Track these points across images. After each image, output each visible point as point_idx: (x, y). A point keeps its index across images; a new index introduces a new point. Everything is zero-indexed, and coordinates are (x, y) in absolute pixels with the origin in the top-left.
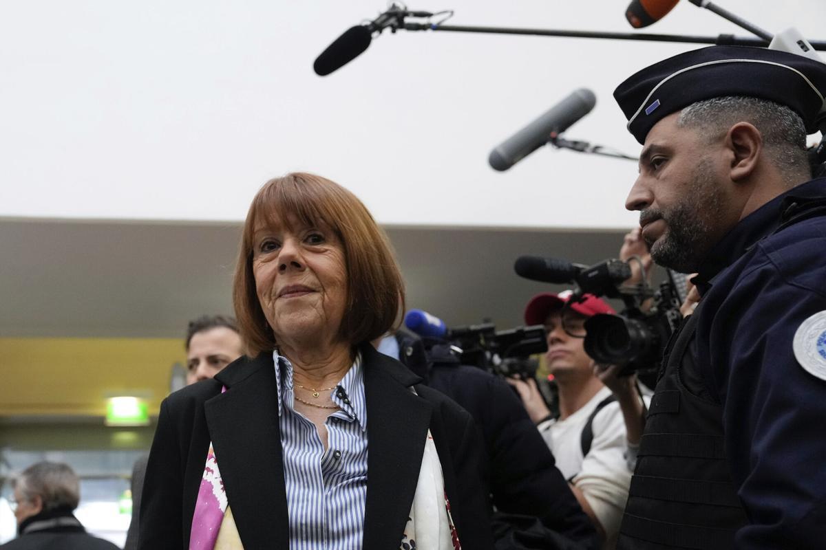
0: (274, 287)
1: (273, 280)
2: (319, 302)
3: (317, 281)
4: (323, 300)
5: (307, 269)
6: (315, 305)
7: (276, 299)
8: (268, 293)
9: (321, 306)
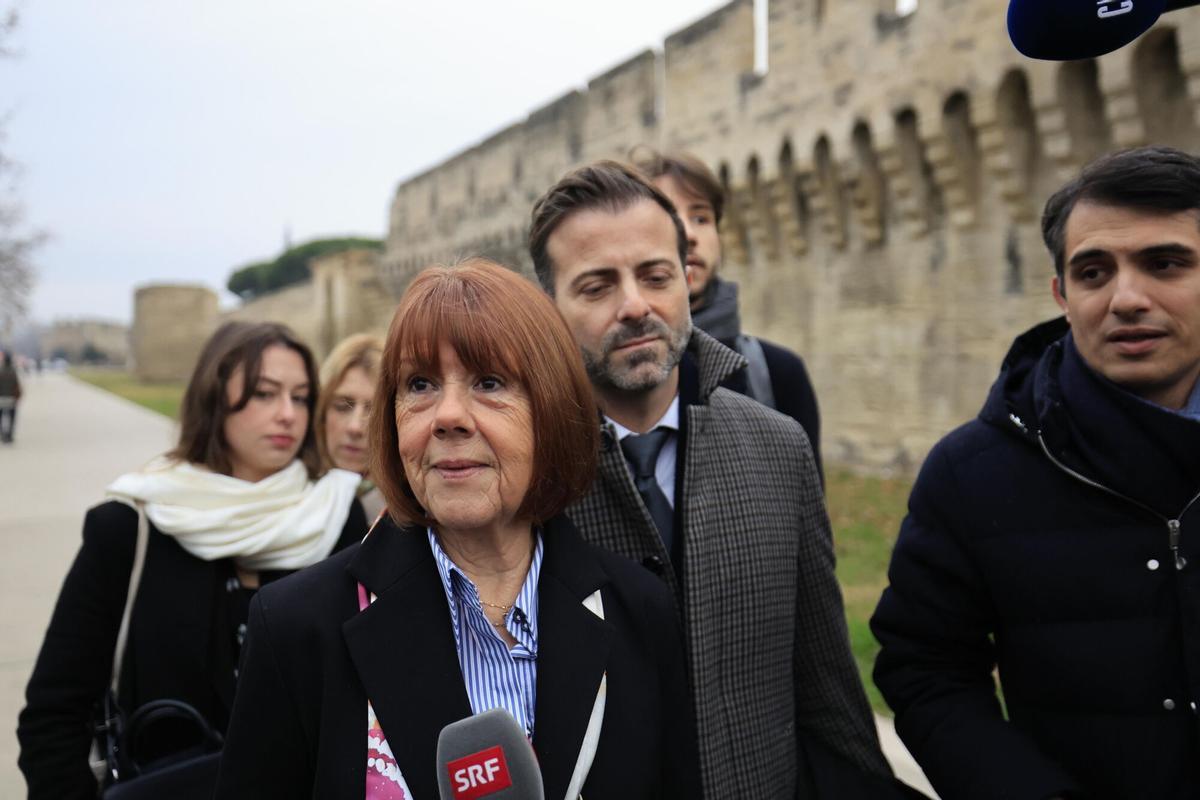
0: (427, 453)
1: (426, 441)
2: (495, 485)
3: (490, 453)
4: (500, 482)
5: (477, 434)
6: (488, 490)
7: (428, 469)
8: (417, 459)
9: (496, 491)
